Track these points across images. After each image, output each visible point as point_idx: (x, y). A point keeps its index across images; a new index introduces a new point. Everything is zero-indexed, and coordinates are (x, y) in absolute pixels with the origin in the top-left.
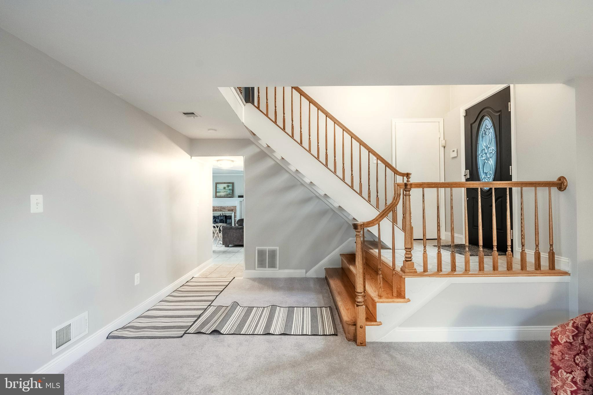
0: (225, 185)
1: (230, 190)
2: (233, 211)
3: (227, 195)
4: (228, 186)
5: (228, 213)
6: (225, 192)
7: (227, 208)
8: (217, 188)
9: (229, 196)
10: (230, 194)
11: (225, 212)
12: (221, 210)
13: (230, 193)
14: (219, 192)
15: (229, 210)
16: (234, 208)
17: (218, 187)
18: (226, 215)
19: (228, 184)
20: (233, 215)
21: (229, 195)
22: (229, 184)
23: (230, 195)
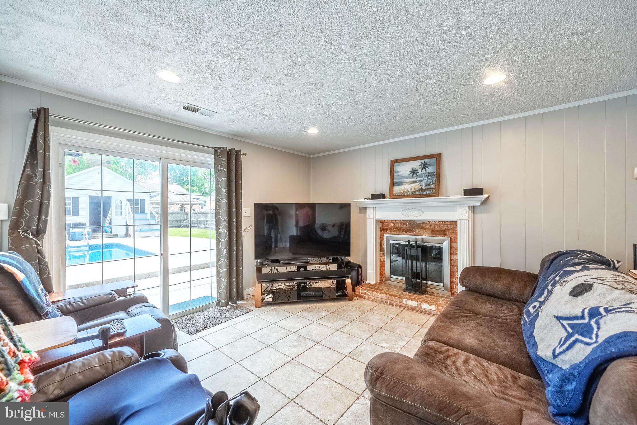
0: (416, 164)
1: (428, 175)
2: (447, 234)
3: (422, 190)
4: (424, 166)
5: (431, 240)
6: (415, 182)
7: (427, 226)
8: (395, 174)
9: (428, 192)
10: (429, 187)
11: (424, 237)
12: (412, 231)
13: (429, 185)
14: (400, 184)
15: (434, 232)
16: (449, 227)
17: (398, 172)
18: (426, 244)
19: (423, 161)
20: (446, 245)
21: (426, 190)
22: (426, 161)
23: (429, 189)
